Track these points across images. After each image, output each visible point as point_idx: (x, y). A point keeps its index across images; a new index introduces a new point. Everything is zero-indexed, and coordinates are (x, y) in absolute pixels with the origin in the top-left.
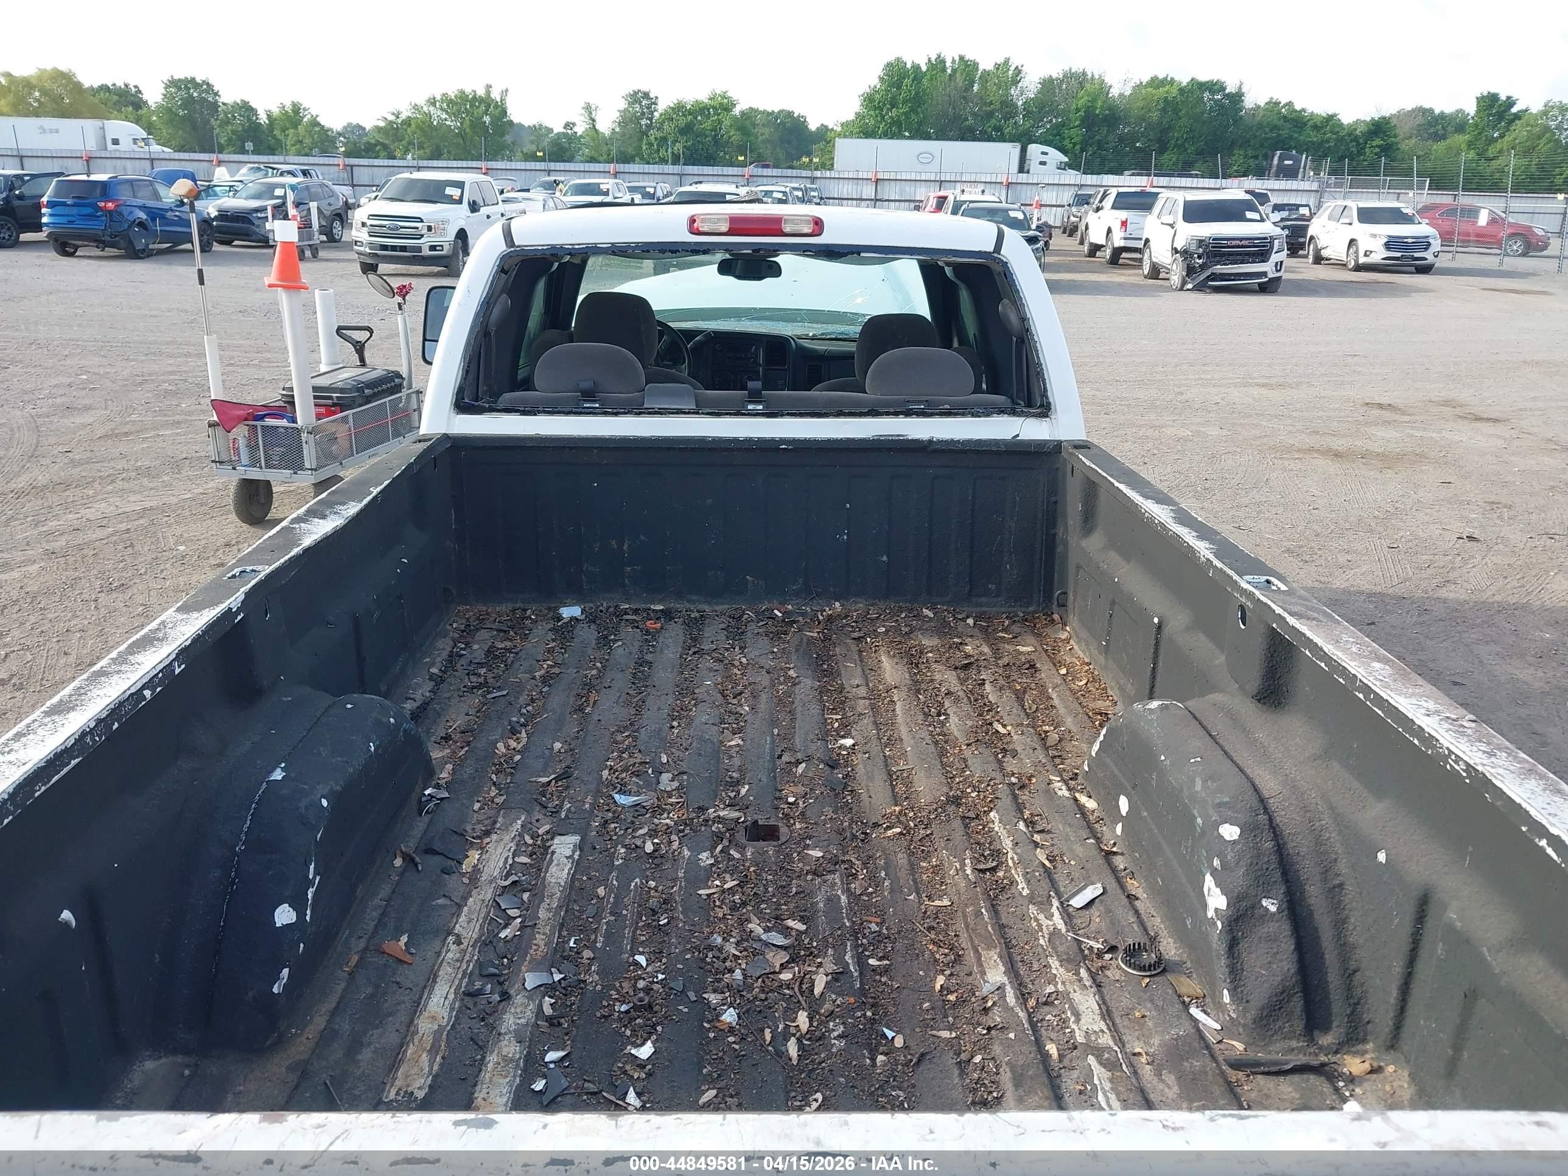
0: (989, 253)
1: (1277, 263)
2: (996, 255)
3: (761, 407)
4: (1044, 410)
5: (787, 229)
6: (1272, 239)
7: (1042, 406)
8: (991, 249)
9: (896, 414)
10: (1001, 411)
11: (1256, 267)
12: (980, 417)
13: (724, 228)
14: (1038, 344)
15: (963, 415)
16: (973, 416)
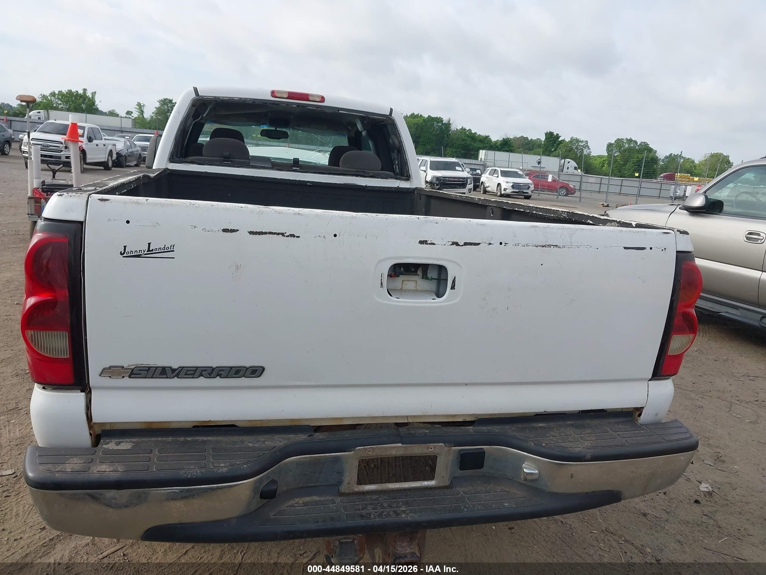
0: (388, 115)
1: (469, 189)
2: (390, 117)
3: (298, 169)
4: (408, 178)
5: (311, 98)
6: (467, 178)
7: (407, 176)
8: (388, 114)
9: (353, 175)
10: (392, 178)
11: (460, 190)
12: (384, 179)
13: (286, 96)
14: (406, 152)
15: (378, 178)
16: (381, 178)
